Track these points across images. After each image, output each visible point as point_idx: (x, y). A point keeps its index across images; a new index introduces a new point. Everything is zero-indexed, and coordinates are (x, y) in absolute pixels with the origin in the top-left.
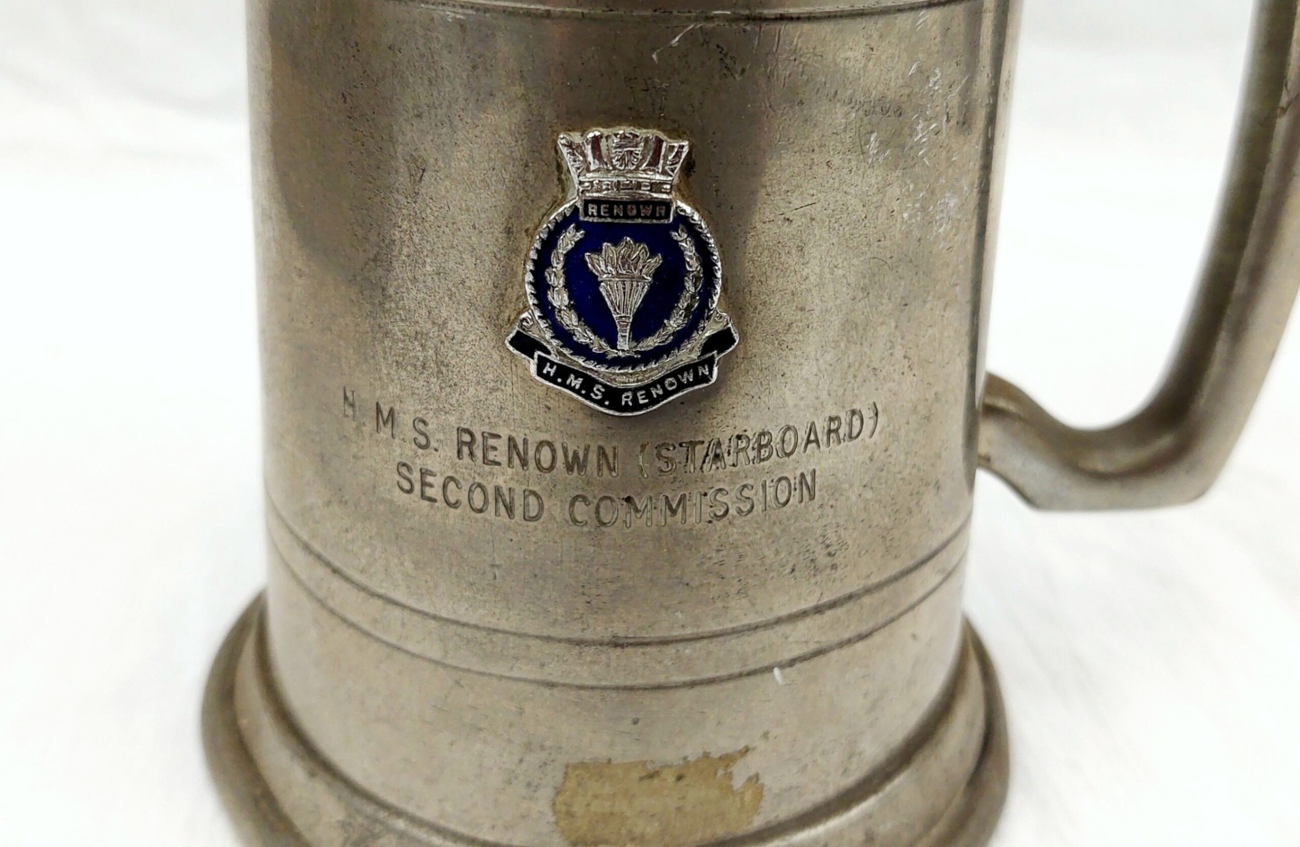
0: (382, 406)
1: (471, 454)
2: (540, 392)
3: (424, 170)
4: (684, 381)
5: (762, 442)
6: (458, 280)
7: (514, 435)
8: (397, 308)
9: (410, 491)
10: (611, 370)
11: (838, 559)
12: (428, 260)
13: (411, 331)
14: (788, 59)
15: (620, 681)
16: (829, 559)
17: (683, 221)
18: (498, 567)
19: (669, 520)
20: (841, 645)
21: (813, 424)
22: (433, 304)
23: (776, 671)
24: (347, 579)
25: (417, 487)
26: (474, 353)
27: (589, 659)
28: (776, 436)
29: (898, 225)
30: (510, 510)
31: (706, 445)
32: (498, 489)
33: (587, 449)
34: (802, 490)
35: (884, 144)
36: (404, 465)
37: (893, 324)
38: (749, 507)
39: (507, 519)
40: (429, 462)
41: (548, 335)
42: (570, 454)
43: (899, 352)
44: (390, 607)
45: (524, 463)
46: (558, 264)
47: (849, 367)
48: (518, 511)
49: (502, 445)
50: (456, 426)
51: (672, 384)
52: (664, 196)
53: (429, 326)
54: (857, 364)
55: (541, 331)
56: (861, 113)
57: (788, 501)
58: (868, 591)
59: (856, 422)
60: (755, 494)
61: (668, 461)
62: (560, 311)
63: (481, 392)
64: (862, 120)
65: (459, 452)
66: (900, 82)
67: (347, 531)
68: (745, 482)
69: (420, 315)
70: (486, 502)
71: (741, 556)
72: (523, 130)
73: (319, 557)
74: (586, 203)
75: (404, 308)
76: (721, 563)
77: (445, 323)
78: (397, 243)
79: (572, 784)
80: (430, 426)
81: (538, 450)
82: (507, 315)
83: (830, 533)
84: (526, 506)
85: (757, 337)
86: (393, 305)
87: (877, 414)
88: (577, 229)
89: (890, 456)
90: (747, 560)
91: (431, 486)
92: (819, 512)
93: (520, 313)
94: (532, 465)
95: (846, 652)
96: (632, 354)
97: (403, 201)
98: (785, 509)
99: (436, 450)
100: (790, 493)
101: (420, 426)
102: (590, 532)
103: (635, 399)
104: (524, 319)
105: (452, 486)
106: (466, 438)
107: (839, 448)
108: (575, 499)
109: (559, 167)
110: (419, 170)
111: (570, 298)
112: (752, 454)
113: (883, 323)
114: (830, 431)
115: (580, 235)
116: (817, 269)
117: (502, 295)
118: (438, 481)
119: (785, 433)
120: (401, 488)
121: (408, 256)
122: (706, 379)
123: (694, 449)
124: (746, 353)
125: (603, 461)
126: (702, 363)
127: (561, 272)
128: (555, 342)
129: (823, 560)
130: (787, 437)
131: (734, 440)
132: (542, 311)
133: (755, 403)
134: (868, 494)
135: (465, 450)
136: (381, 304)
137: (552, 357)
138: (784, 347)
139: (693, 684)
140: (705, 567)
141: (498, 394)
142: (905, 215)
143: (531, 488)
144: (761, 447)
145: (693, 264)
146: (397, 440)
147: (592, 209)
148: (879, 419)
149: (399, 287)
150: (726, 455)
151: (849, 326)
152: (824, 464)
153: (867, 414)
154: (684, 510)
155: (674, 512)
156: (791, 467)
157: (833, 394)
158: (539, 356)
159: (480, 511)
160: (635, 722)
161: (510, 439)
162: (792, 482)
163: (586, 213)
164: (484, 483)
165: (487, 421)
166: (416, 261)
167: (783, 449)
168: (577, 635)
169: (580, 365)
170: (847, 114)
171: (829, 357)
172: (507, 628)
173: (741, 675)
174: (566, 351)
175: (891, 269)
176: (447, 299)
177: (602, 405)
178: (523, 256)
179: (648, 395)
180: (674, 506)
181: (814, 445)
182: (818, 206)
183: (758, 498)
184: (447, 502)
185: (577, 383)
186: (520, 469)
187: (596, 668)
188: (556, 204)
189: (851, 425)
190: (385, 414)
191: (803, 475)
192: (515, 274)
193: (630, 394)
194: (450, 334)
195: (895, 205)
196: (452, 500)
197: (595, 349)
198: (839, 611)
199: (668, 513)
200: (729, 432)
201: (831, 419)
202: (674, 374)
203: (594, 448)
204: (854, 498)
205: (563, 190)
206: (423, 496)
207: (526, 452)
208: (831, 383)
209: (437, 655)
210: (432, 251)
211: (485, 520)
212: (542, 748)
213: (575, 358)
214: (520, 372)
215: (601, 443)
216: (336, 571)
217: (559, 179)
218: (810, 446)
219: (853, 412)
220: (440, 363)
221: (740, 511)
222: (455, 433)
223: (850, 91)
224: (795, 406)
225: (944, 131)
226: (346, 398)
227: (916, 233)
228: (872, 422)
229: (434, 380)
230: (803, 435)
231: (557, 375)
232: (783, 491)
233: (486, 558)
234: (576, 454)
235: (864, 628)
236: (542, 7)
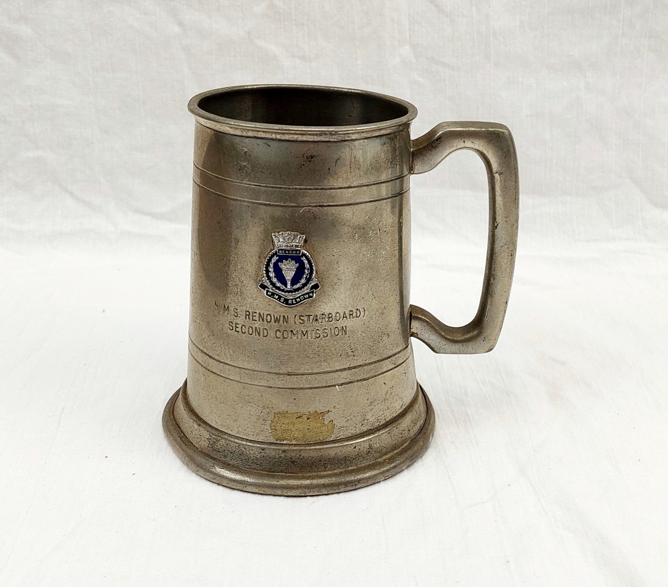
0: (225, 305)
1: (249, 318)
2: (267, 300)
3: (238, 242)
4: (306, 297)
5: (330, 316)
6: (247, 270)
7: (260, 312)
8: (231, 278)
9: (232, 330)
10: (286, 294)
11: (355, 353)
12: (239, 265)
13: (234, 284)
14: (331, 215)
15: (290, 386)
16: (352, 353)
17: (304, 255)
18: (256, 351)
19: (303, 337)
20: (358, 381)
21: (345, 312)
22: (240, 276)
23: (337, 386)
24: (213, 359)
25: (234, 328)
26: (250, 289)
27: (281, 379)
28: (334, 315)
29: (366, 258)
30: (259, 334)
31: (313, 316)
32: (256, 328)
33: (280, 316)
34: (342, 331)
35: (360, 237)
36: (231, 322)
37: (368, 285)
38: (326, 335)
39: (258, 337)
40: (238, 321)
41: (269, 284)
42: (275, 318)
43: (370, 293)
44: (225, 365)
45: (263, 320)
46: (271, 265)
47: (355, 296)
48: (261, 334)
49: (257, 315)
50: (245, 310)
51: (302, 298)
52: (299, 249)
53: (239, 282)
54: (357, 296)
55: (267, 283)
56: (352, 229)
57: (338, 334)
58: (366, 365)
59: (358, 313)
60: (328, 331)
61: (302, 320)
62: (272, 278)
63: (252, 300)
64: (353, 230)
65: (246, 317)
66: (364, 221)
67: (214, 344)
68: (325, 328)
69: (237, 280)
70: (253, 332)
71: (324, 350)
72: (263, 232)
73: (205, 353)
74: (279, 250)
75: (232, 278)
76: (319, 351)
77: (243, 281)
78: (231, 260)
79: (276, 419)
80: (238, 310)
81: (267, 316)
82: (259, 279)
83: (352, 345)
84: (263, 333)
85: (327, 286)
86: (229, 277)
87: (365, 311)
88: (277, 257)
89: (370, 324)
90: (326, 351)
91: (238, 327)
92: (348, 338)
93: (262, 278)
94: (265, 320)
95: (359, 383)
96: (291, 289)
97: (233, 249)
98: (337, 336)
99: (240, 317)
100: (339, 332)
101: (235, 310)
102: (281, 341)
103: (292, 302)
104: (263, 280)
105: (243, 327)
106: (248, 313)
107: (353, 320)
108: (277, 330)
109: (272, 241)
110: (237, 241)
111: (275, 274)
112: (327, 320)
113: (364, 285)
114: (350, 315)
115: (278, 258)
116: (343, 269)
117: (258, 274)
118: (240, 326)
119: (336, 314)
120: (230, 329)
121: (234, 264)
122: (312, 297)
123: (309, 317)
124: (323, 290)
125: (284, 320)
126: (310, 293)
127: (272, 268)
128: (271, 286)
129: (350, 353)
130: (337, 315)
131: (321, 315)
132: (267, 278)
133: (327, 305)
134: (364, 335)
135: (247, 317)
136: (226, 277)
137: (270, 290)
138: (334, 289)
139: (311, 388)
140: (314, 352)
141: (256, 301)
142: (368, 255)
143: (265, 327)
144: (329, 318)
145: (307, 266)
146: (229, 315)
147: (280, 252)
148: (366, 312)
149: (231, 272)
150: (319, 319)
151: (354, 285)
152: (349, 324)
153: (362, 310)
154: (307, 335)
155: (304, 335)
156: (339, 324)
157: (350, 304)
158: (267, 290)
159: (251, 334)
160: (295, 399)
161: (260, 313)
162: (339, 329)
163: (279, 253)
164: (252, 326)
165: (253, 308)
166: (236, 266)
167: (336, 319)
168: (278, 371)
169: (277, 292)
170: (348, 229)
171: (348, 293)
172: (258, 370)
173: (326, 387)
174: (274, 288)
175: (365, 269)
176: (243, 275)
177: (284, 303)
178: (263, 264)
179: (296, 301)
180: (304, 333)
181: (345, 318)
182: (342, 252)
183: (329, 333)
184: (242, 332)
185: (277, 297)
186: (262, 322)
187: (283, 382)
188: (272, 250)
189: (356, 313)
190: (226, 308)
191: (342, 327)
192: (261, 268)
193: (291, 300)
194: (244, 285)
195: (365, 253)
196: (244, 332)
197: (281, 288)
198: (356, 370)
199: (303, 335)
200: (320, 313)
201: (350, 311)
202: (303, 295)
203: (282, 316)
204: (359, 335)
205: (274, 247)
206: (236, 331)
207: (263, 316)
208: (350, 300)
209: (238, 379)
210: (240, 262)
211: (252, 337)
212: (268, 408)
213: (276, 290)
214: (262, 294)
215: (284, 314)
216: (210, 357)
217: (273, 244)
218: (344, 318)
219: (357, 309)
220: (241, 293)
221: (324, 336)
222: (245, 312)
223: (349, 223)
224: (339, 306)
225: (378, 233)
226: (216, 304)
227: (372, 260)
228: (363, 313)
229: (239, 297)
230: (342, 315)
231: (271, 295)
232: (337, 331)
233: (253, 348)
234: (277, 317)
235: (365, 377)
236: (268, 203)
